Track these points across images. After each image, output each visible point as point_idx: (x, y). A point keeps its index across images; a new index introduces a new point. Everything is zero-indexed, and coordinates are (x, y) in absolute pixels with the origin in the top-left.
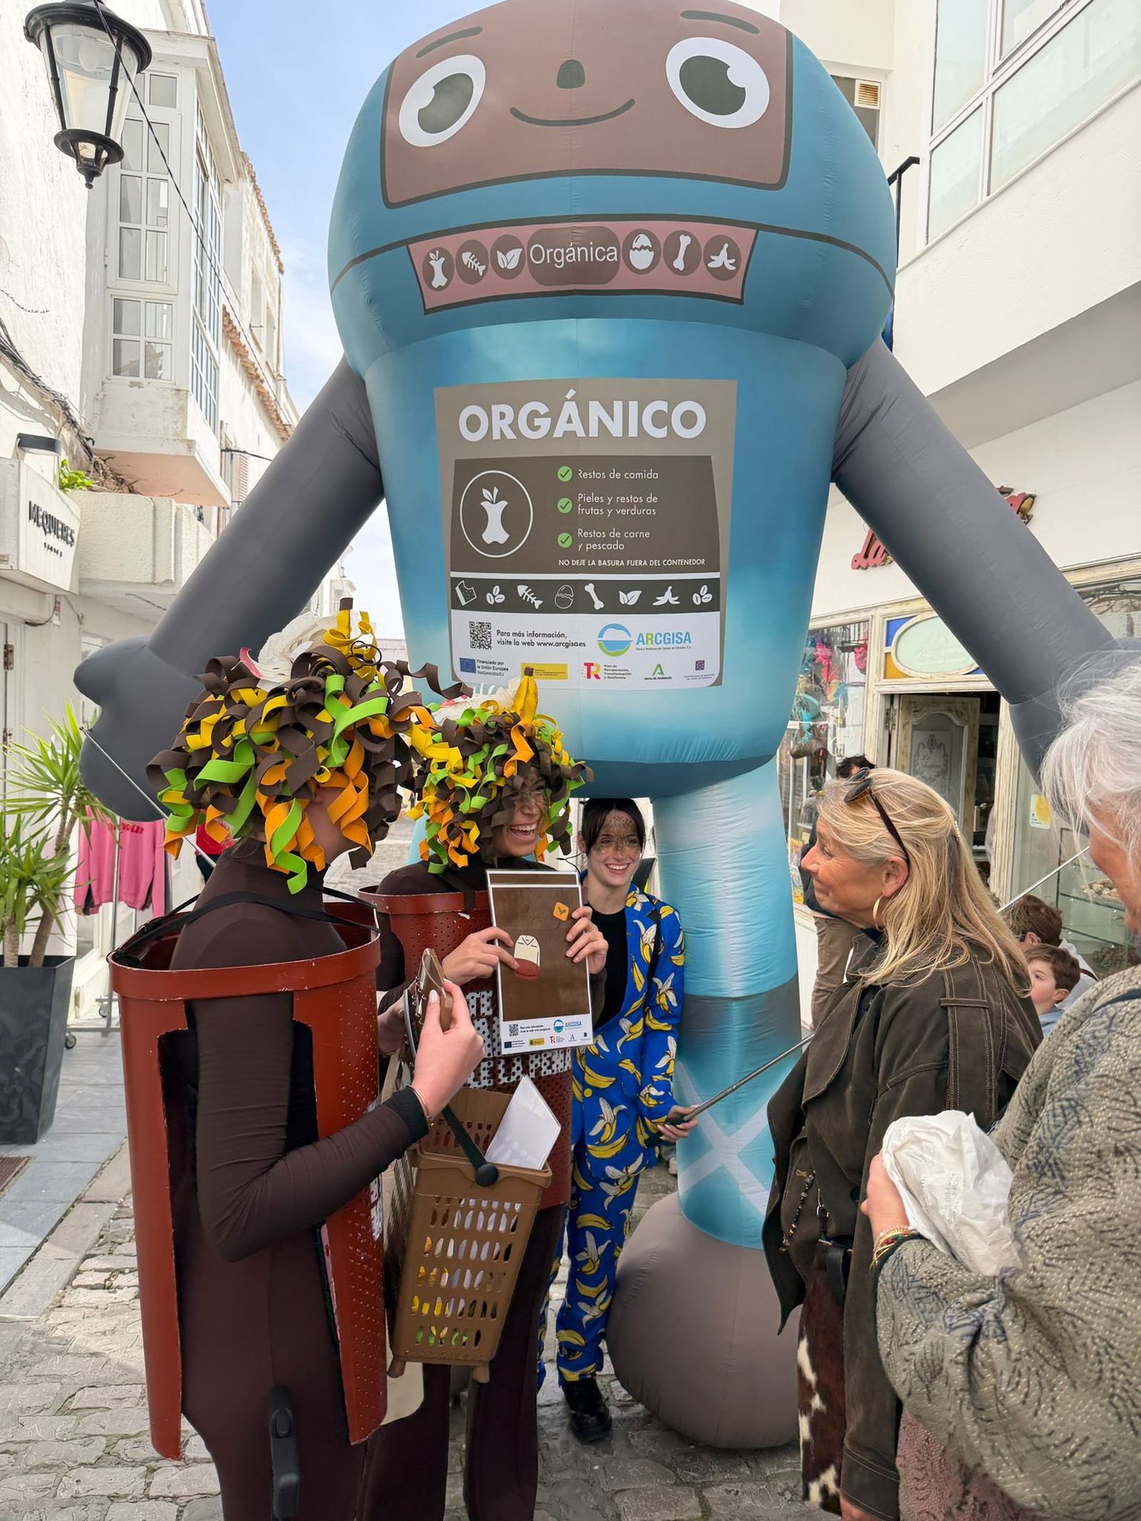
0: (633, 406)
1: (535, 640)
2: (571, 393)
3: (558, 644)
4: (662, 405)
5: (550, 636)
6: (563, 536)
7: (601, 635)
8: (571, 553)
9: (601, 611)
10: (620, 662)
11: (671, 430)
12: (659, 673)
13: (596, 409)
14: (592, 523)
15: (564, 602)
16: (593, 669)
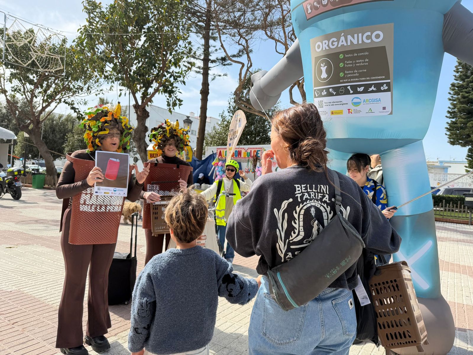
0: (360, 35)
1: (334, 104)
2: (343, 34)
3: (340, 104)
4: (369, 33)
5: (338, 102)
6: (341, 74)
7: (352, 101)
8: (343, 78)
9: (352, 94)
10: (358, 108)
11: (372, 40)
12: (371, 111)
13: (349, 37)
14: (349, 69)
15: (342, 92)
16: (350, 111)
